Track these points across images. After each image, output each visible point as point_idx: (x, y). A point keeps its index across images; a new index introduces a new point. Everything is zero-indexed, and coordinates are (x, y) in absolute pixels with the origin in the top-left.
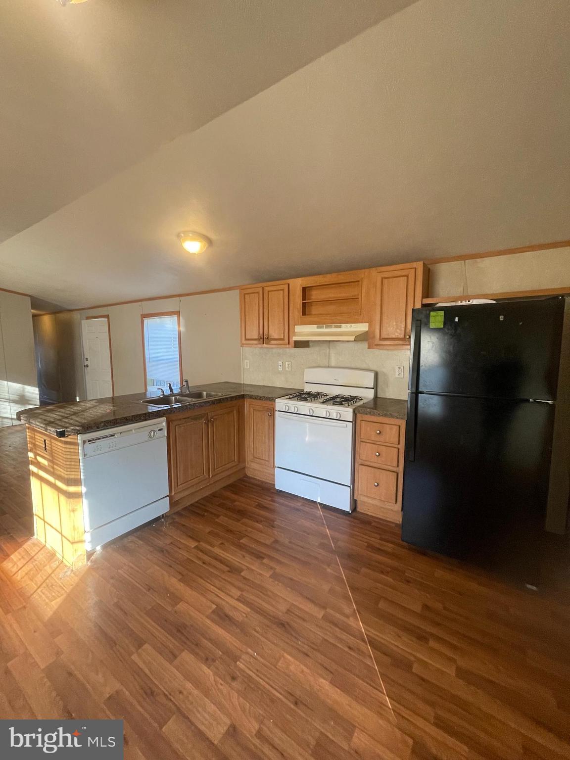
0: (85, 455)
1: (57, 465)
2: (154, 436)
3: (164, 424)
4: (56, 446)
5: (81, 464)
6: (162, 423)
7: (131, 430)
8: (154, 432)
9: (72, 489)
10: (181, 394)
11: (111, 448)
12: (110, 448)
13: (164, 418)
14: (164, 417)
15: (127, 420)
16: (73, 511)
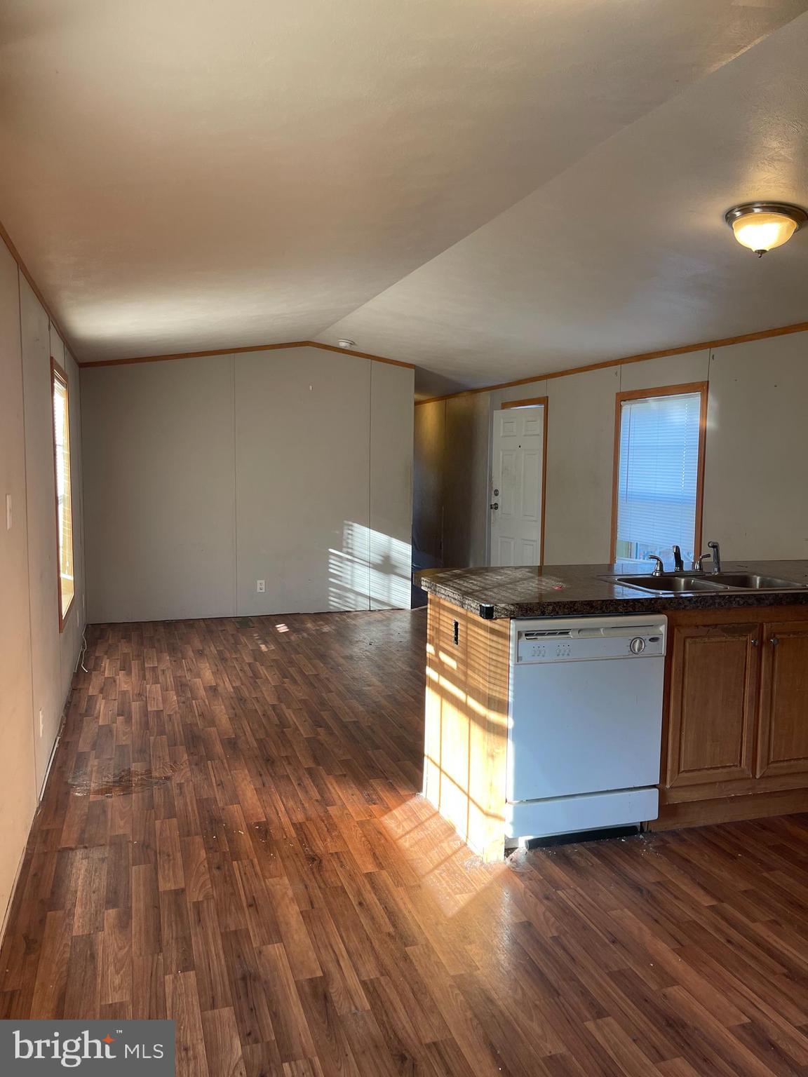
0: (518, 658)
1: (474, 670)
2: (639, 650)
3: (663, 629)
4: (475, 635)
5: (511, 676)
6: (657, 626)
7: (598, 629)
8: (641, 642)
9: (494, 717)
10: (701, 574)
11: (561, 657)
12: (558, 655)
13: (664, 617)
14: (662, 613)
15: (592, 607)
16: (492, 756)
